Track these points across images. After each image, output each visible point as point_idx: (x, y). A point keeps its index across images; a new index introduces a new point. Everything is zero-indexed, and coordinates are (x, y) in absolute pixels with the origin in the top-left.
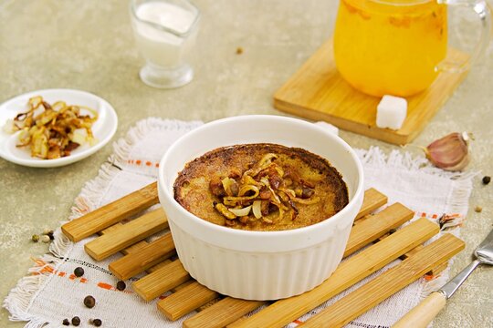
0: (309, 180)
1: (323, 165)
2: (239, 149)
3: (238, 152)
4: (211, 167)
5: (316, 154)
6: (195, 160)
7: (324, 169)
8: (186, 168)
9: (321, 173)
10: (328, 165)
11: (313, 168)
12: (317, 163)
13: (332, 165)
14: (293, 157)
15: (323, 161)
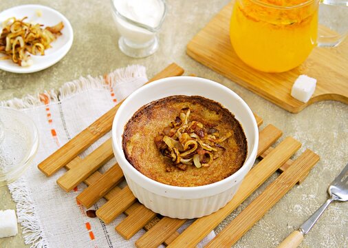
0: (210, 120)
1: (218, 108)
2: (155, 104)
3: (156, 106)
4: (141, 124)
5: (210, 99)
6: (129, 122)
7: (220, 110)
8: (126, 130)
9: (217, 114)
10: (221, 108)
11: (211, 110)
12: (213, 106)
13: (225, 107)
14: (194, 104)
15: (217, 104)
